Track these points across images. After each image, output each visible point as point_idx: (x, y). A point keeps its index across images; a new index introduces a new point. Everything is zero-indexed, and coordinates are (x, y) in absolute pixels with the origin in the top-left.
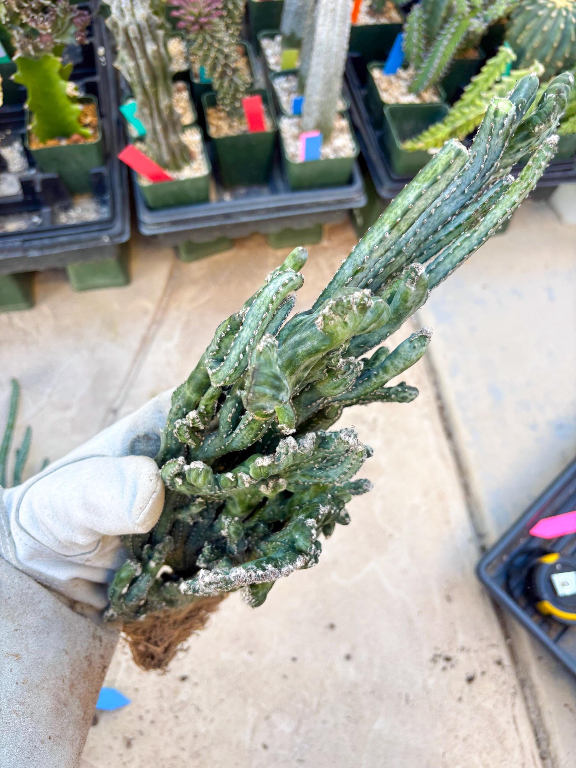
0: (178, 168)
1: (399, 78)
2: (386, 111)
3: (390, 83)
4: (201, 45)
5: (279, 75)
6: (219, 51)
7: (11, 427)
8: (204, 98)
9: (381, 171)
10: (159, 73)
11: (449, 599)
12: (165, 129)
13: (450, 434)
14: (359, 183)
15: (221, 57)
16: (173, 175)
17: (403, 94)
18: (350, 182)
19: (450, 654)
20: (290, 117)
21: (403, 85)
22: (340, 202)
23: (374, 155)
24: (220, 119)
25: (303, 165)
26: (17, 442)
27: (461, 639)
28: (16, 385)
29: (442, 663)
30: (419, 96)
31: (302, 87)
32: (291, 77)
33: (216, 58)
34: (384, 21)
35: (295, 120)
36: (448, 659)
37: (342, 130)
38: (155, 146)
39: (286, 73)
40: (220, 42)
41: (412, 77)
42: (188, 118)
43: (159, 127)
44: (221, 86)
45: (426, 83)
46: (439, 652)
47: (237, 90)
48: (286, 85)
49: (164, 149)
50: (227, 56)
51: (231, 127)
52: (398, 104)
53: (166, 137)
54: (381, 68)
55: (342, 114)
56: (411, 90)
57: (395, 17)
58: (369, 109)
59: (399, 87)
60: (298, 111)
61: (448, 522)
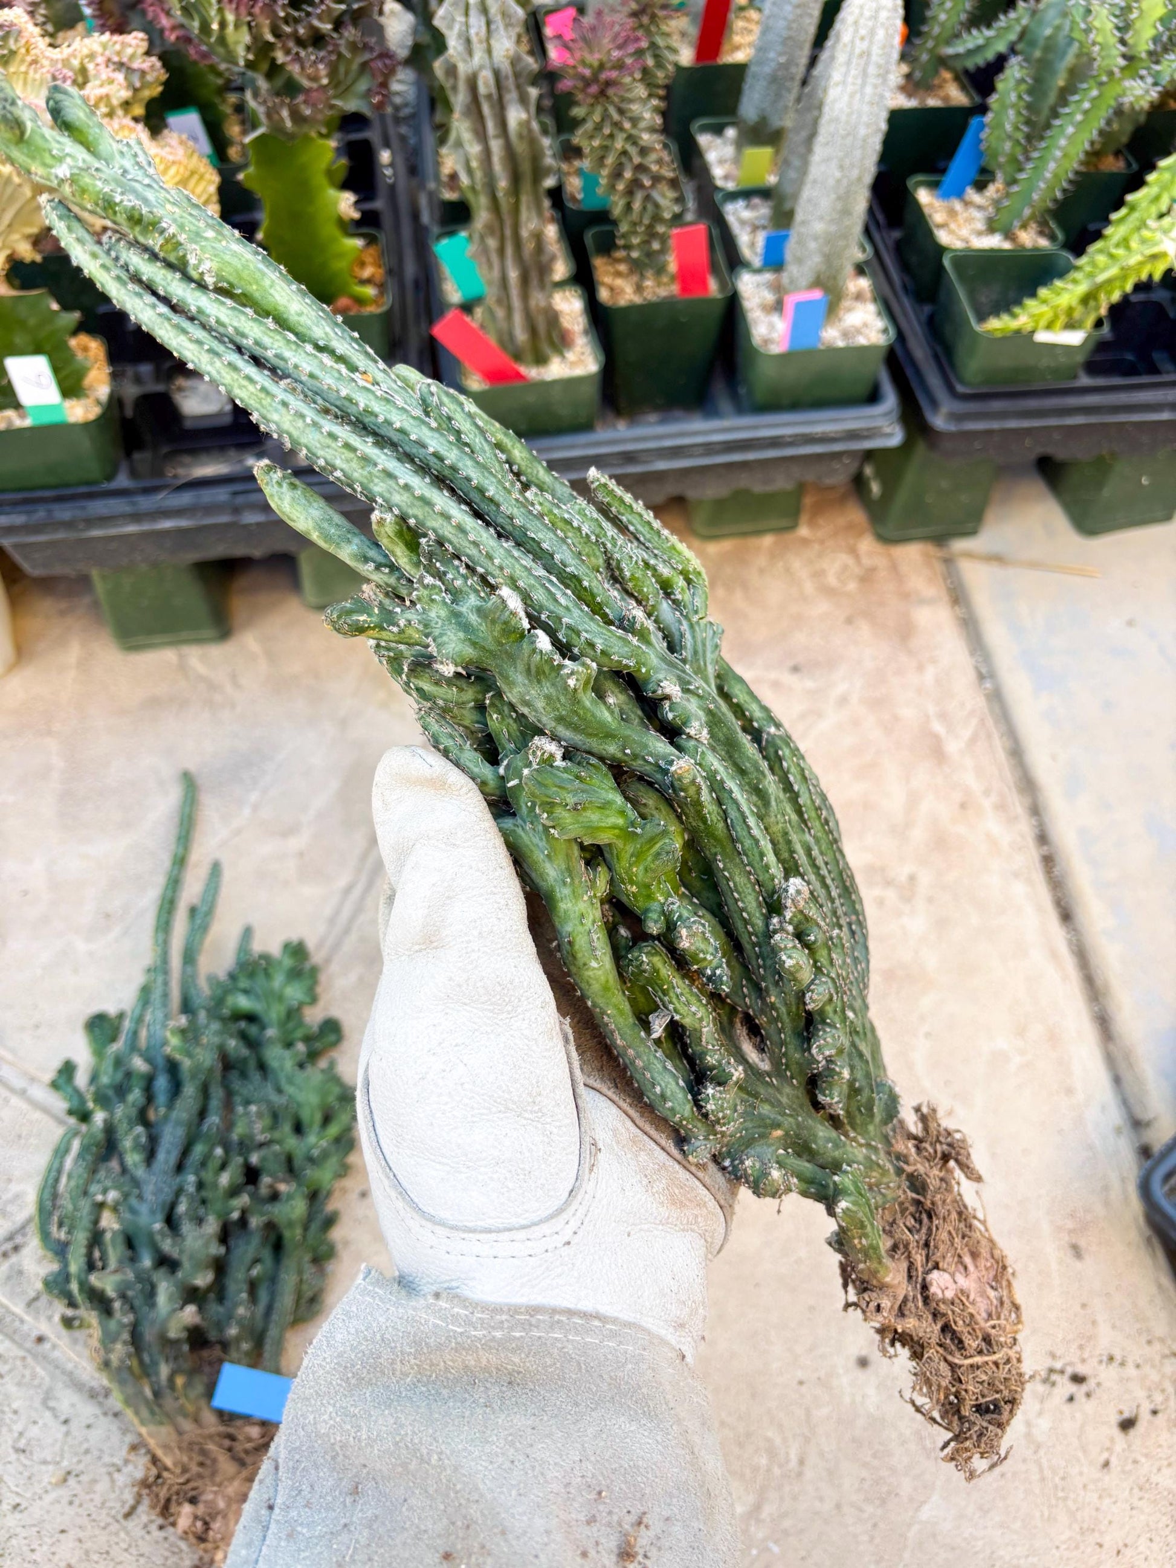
0: (541, 360)
1: (967, 204)
2: (946, 262)
3: (952, 213)
4: (598, 127)
5: (733, 196)
6: (632, 139)
7: (180, 862)
8: (589, 238)
9: (934, 380)
10: (526, 167)
11: (1077, 1251)
12: (525, 280)
13: (1066, 916)
14: (890, 400)
15: (633, 151)
16: (532, 373)
17: (979, 234)
18: (873, 397)
19: (1081, 1370)
20: (758, 271)
21: (979, 220)
22: (853, 435)
23: (920, 350)
24: (618, 274)
25: (784, 358)
26: (192, 890)
27: (1106, 1339)
28: (190, 784)
29: (1065, 1387)
30: (1009, 235)
31: (783, 218)
32: (756, 201)
33: (624, 153)
34: (932, 102)
35: (768, 276)
36: (1078, 1379)
37: (859, 297)
38: (500, 313)
39: (746, 194)
40: (635, 121)
41: (996, 203)
42: (561, 269)
43: (513, 275)
44: (628, 207)
45: (1027, 212)
46: (1058, 1365)
47: (657, 218)
48: (746, 214)
49: (518, 318)
50: (644, 151)
51: (639, 288)
52: (969, 249)
53: (525, 296)
54: (934, 185)
55: (860, 270)
56: (992, 227)
57: (957, 96)
58: (905, 266)
59: (970, 220)
60: (774, 262)
61: (1069, 1091)
